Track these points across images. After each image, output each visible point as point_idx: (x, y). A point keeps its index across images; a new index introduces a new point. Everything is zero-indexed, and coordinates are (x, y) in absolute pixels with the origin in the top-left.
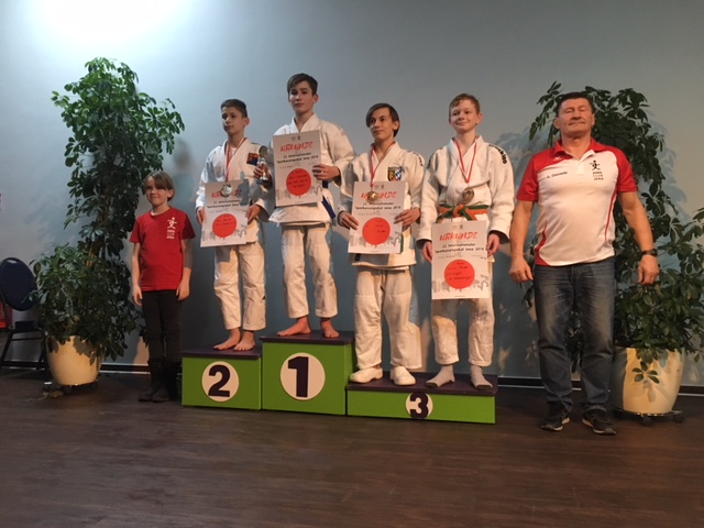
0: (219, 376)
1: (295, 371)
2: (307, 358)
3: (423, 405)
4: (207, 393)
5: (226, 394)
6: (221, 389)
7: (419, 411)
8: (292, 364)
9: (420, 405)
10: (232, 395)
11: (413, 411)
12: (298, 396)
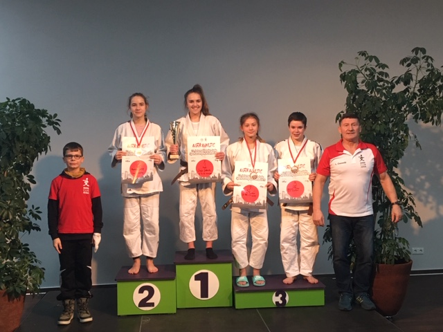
0: (146, 293)
1: (200, 282)
2: (207, 273)
3: (283, 299)
4: (137, 306)
5: (152, 304)
6: (148, 302)
7: (281, 302)
8: (197, 278)
9: (281, 299)
10: (156, 305)
11: (277, 303)
12: (202, 297)
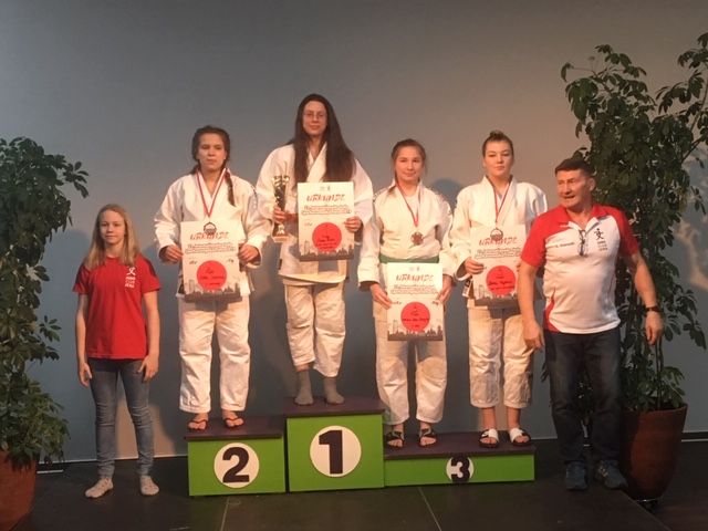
0: (235, 460)
1: (327, 447)
2: (341, 432)
3: (464, 469)
4: (221, 478)
5: (246, 478)
6: (238, 474)
7: (460, 475)
8: (323, 440)
9: (461, 469)
10: (251, 479)
11: (454, 476)
12: (331, 472)
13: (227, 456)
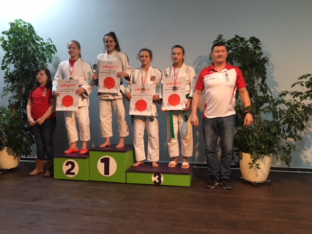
0: (70, 166)
1: (103, 164)
2: (109, 158)
3: (159, 179)
4: (65, 173)
5: (73, 174)
6: (71, 172)
7: (157, 181)
8: (102, 161)
10: (76, 174)
12: (105, 174)
13: (67, 164)
